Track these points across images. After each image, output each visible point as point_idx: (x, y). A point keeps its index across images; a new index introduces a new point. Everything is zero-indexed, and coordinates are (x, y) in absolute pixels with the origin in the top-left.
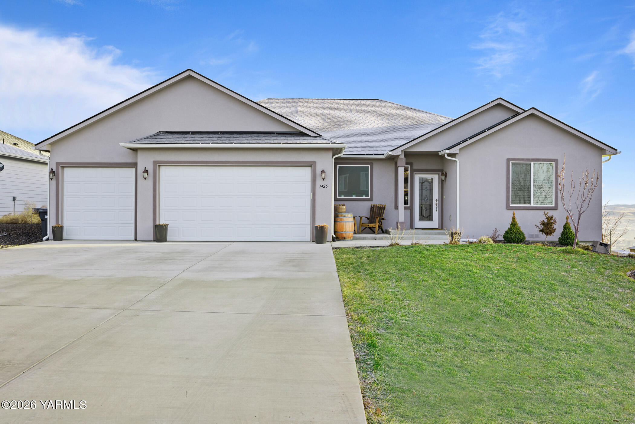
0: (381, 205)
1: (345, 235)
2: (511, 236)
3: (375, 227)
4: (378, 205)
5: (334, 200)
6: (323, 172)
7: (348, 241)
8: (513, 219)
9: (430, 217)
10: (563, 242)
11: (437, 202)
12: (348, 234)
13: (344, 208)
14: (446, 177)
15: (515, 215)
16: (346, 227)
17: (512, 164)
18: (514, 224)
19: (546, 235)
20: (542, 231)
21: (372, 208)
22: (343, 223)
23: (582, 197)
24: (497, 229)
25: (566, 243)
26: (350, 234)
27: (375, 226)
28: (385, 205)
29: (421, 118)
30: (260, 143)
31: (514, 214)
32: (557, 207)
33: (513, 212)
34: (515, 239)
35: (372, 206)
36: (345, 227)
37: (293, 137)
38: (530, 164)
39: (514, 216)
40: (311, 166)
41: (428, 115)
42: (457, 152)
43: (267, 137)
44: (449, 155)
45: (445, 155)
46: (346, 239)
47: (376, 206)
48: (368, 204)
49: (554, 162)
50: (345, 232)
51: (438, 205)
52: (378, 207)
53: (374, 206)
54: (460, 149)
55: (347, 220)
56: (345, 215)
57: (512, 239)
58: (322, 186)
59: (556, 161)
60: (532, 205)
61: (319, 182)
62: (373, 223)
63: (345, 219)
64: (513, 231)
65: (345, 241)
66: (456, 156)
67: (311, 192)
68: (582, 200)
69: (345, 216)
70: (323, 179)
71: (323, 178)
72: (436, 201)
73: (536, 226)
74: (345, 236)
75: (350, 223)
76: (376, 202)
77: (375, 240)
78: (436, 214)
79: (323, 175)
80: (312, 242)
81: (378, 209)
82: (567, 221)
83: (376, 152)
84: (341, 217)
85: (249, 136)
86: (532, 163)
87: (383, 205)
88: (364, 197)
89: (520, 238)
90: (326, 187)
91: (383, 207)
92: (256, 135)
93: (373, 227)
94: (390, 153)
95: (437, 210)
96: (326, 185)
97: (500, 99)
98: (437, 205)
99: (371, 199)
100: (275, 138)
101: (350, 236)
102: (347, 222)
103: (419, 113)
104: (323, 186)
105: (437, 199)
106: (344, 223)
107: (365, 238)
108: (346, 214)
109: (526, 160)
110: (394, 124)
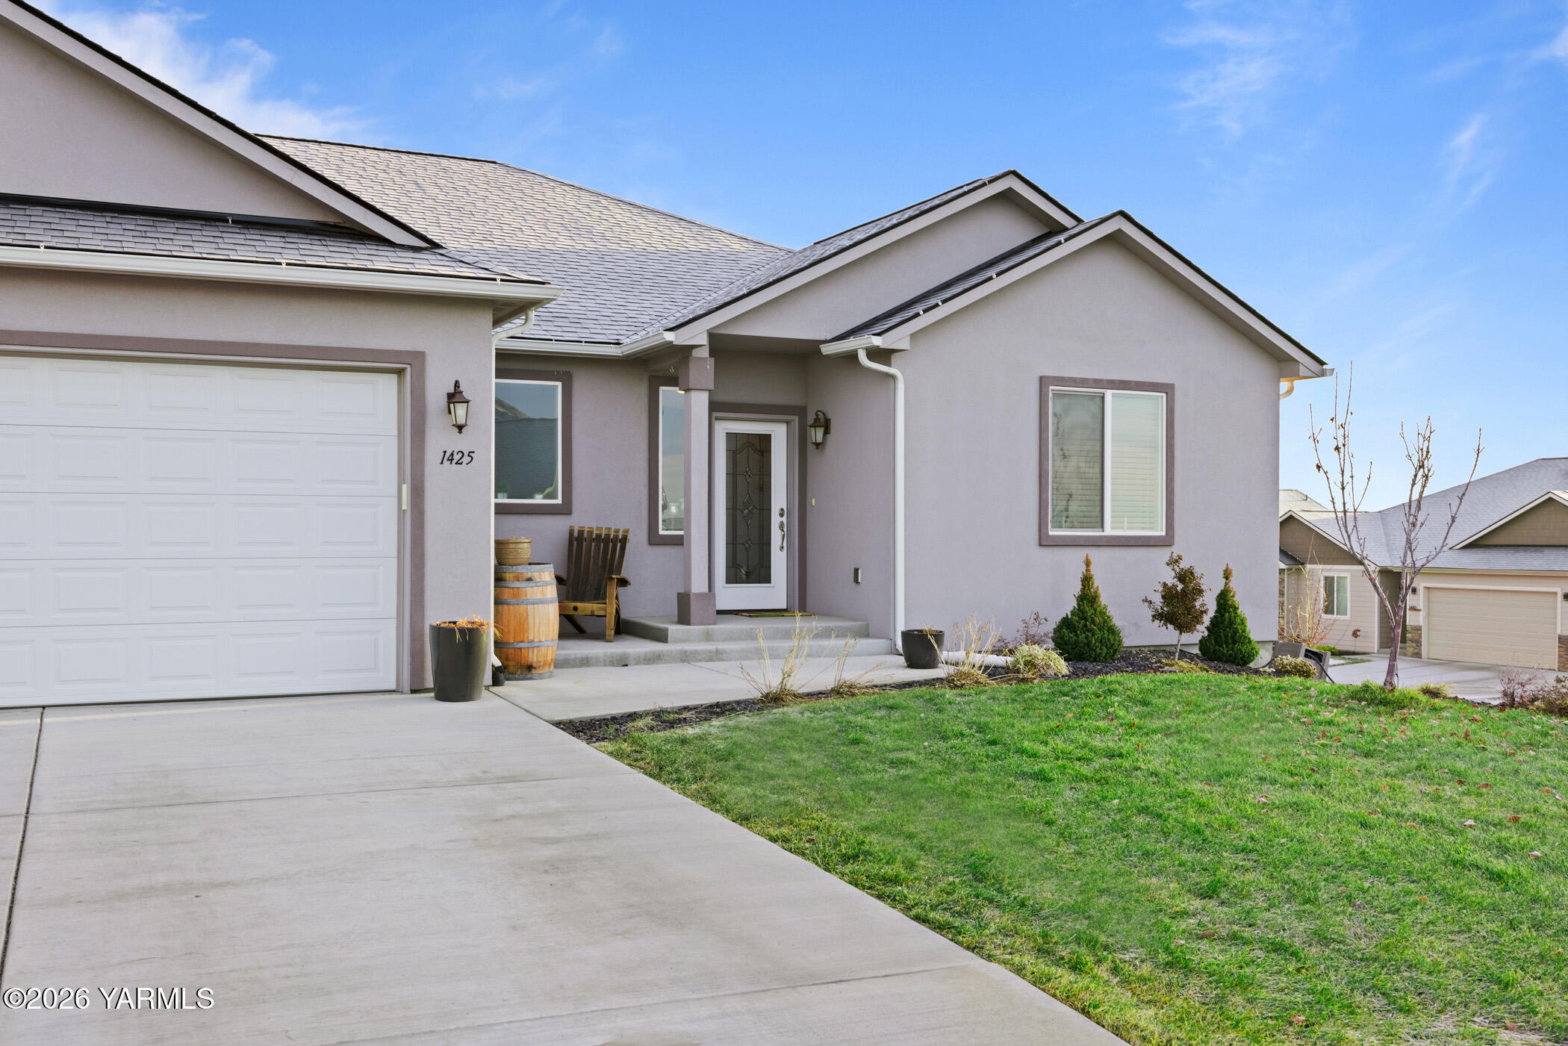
0: (609, 529)
1: (530, 654)
2: (1087, 637)
3: (602, 613)
4: (598, 528)
5: (496, 513)
6: (455, 397)
7: (541, 677)
8: (1087, 580)
9: (760, 573)
10: (1223, 653)
11: (784, 519)
12: (543, 649)
13: (526, 545)
14: (827, 432)
15: (1092, 568)
16: (537, 621)
17: (1054, 394)
18: (1087, 597)
19: (1178, 632)
20: (1158, 616)
21: (575, 543)
22: (522, 607)
23: (1407, 512)
24: (1041, 616)
25: (1230, 655)
26: (550, 651)
27: (605, 610)
28: (627, 531)
29: (668, 232)
30: (175, 254)
31: (1088, 563)
32: (1173, 537)
33: (1084, 558)
34: (1101, 649)
35: (576, 534)
36: (531, 621)
37: (319, 243)
38: (1103, 397)
39: (1088, 570)
40: (400, 372)
41: (683, 223)
42: (904, 344)
43: (199, 233)
44: (875, 354)
45: (857, 354)
46: (534, 671)
47: (591, 532)
48: (557, 528)
49: (1164, 395)
50: (533, 641)
51: (785, 530)
52: (599, 536)
53: (581, 532)
54: (913, 336)
55: (540, 596)
56: (529, 575)
57: (1092, 650)
58: (452, 454)
59: (1168, 389)
60: (1109, 531)
61: (439, 439)
62: (595, 600)
63: (532, 592)
64: (1093, 622)
65: (531, 679)
66: (894, 358)
67: (401, 482)
68: (1408, 521)
69: (529, 580)
70: (460, 428)
71: (461, 421)
72: (782, 515)
73: (1145, 600)
74: (533, 657)
75: (550, 605)
76: (587, 517)
77: (626, 665)
78: (779, 561)
79: (460, 410)
80: (413, 691)
81: (598, 547)
82: (1226, 584)
83: (584, 335)
84: (517, 584)
85: (109, 220)
86: (1109, 394)
87: (617, 531)
88: (538, 500)
89: (1113, 644)
90: (466, 459)
91: (616, 537)
92: (141, 220)
93: (596, 613)
94: (670, 337)
95: (782, 548)
96: (466, 454)
97: (1012, 176)
98: (783, 531)
99: (565, 509)
100: (239, 238)
101: (549, 658)
102: (537, 603)
103: (651, 217)
104: (456, 457)
105: (782, 510)
106: (530, 607)
107: (587, 658)
108: (533, 571)
109: (1094, 385)
110: (591, 245)
